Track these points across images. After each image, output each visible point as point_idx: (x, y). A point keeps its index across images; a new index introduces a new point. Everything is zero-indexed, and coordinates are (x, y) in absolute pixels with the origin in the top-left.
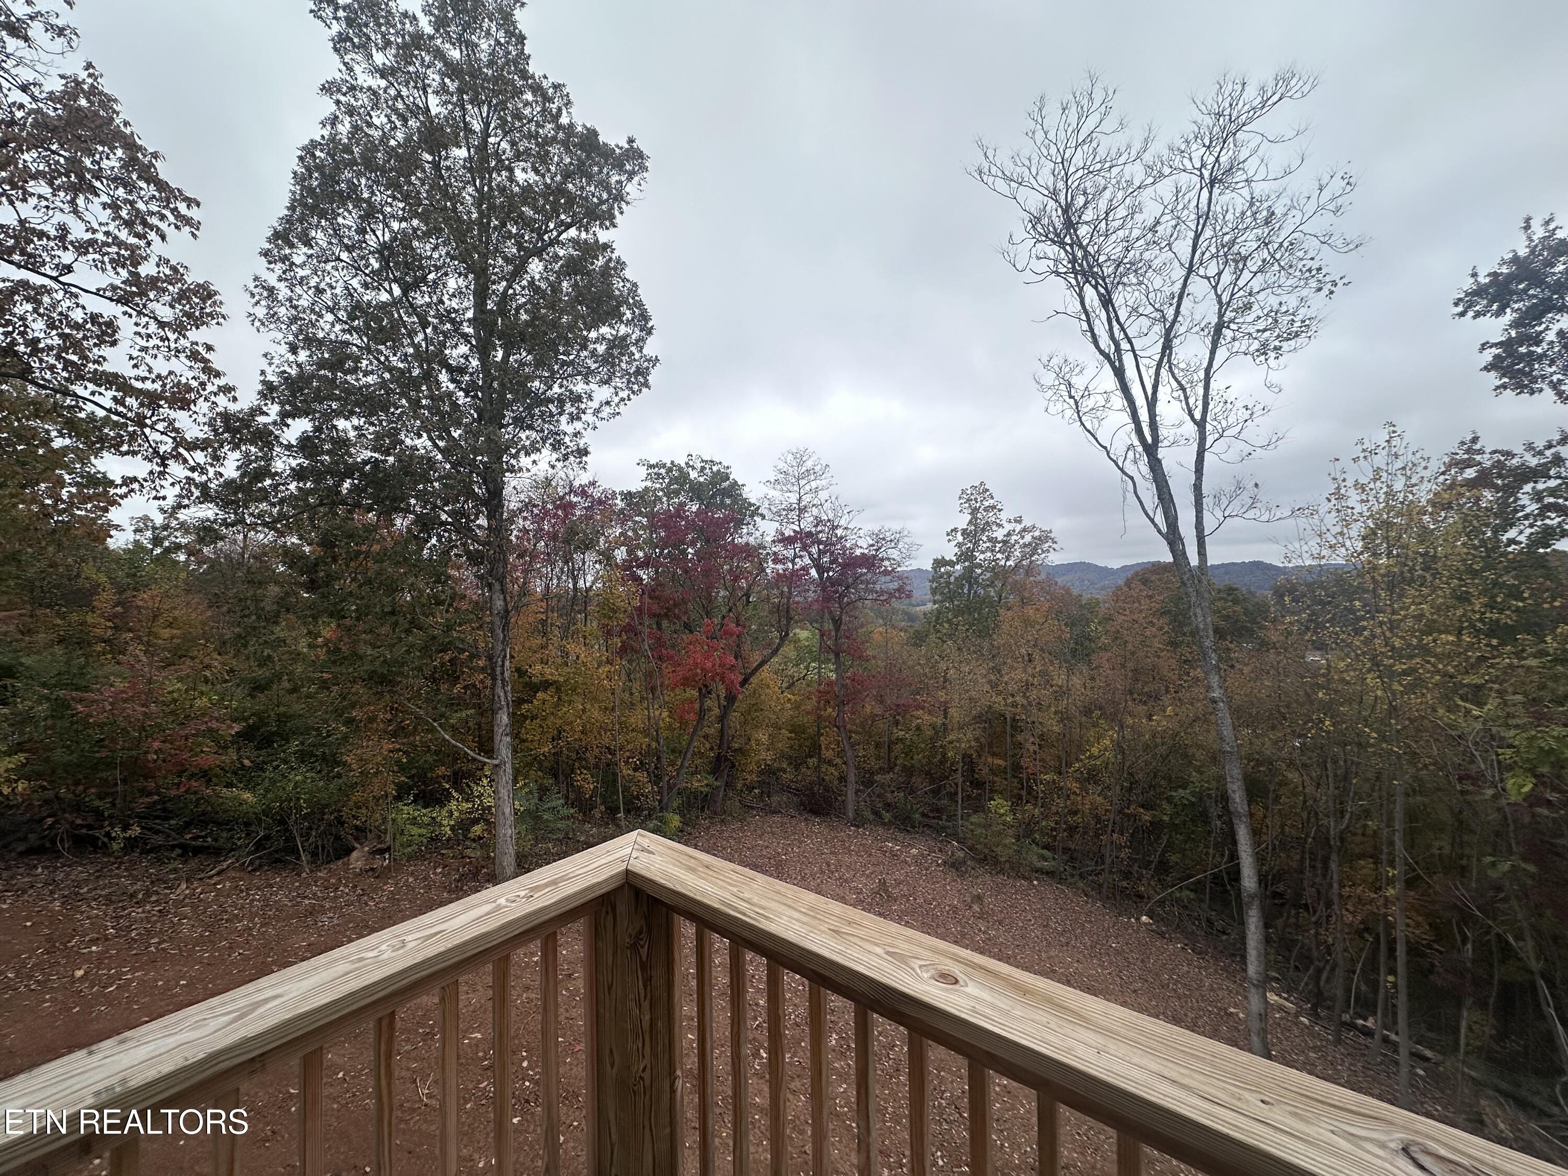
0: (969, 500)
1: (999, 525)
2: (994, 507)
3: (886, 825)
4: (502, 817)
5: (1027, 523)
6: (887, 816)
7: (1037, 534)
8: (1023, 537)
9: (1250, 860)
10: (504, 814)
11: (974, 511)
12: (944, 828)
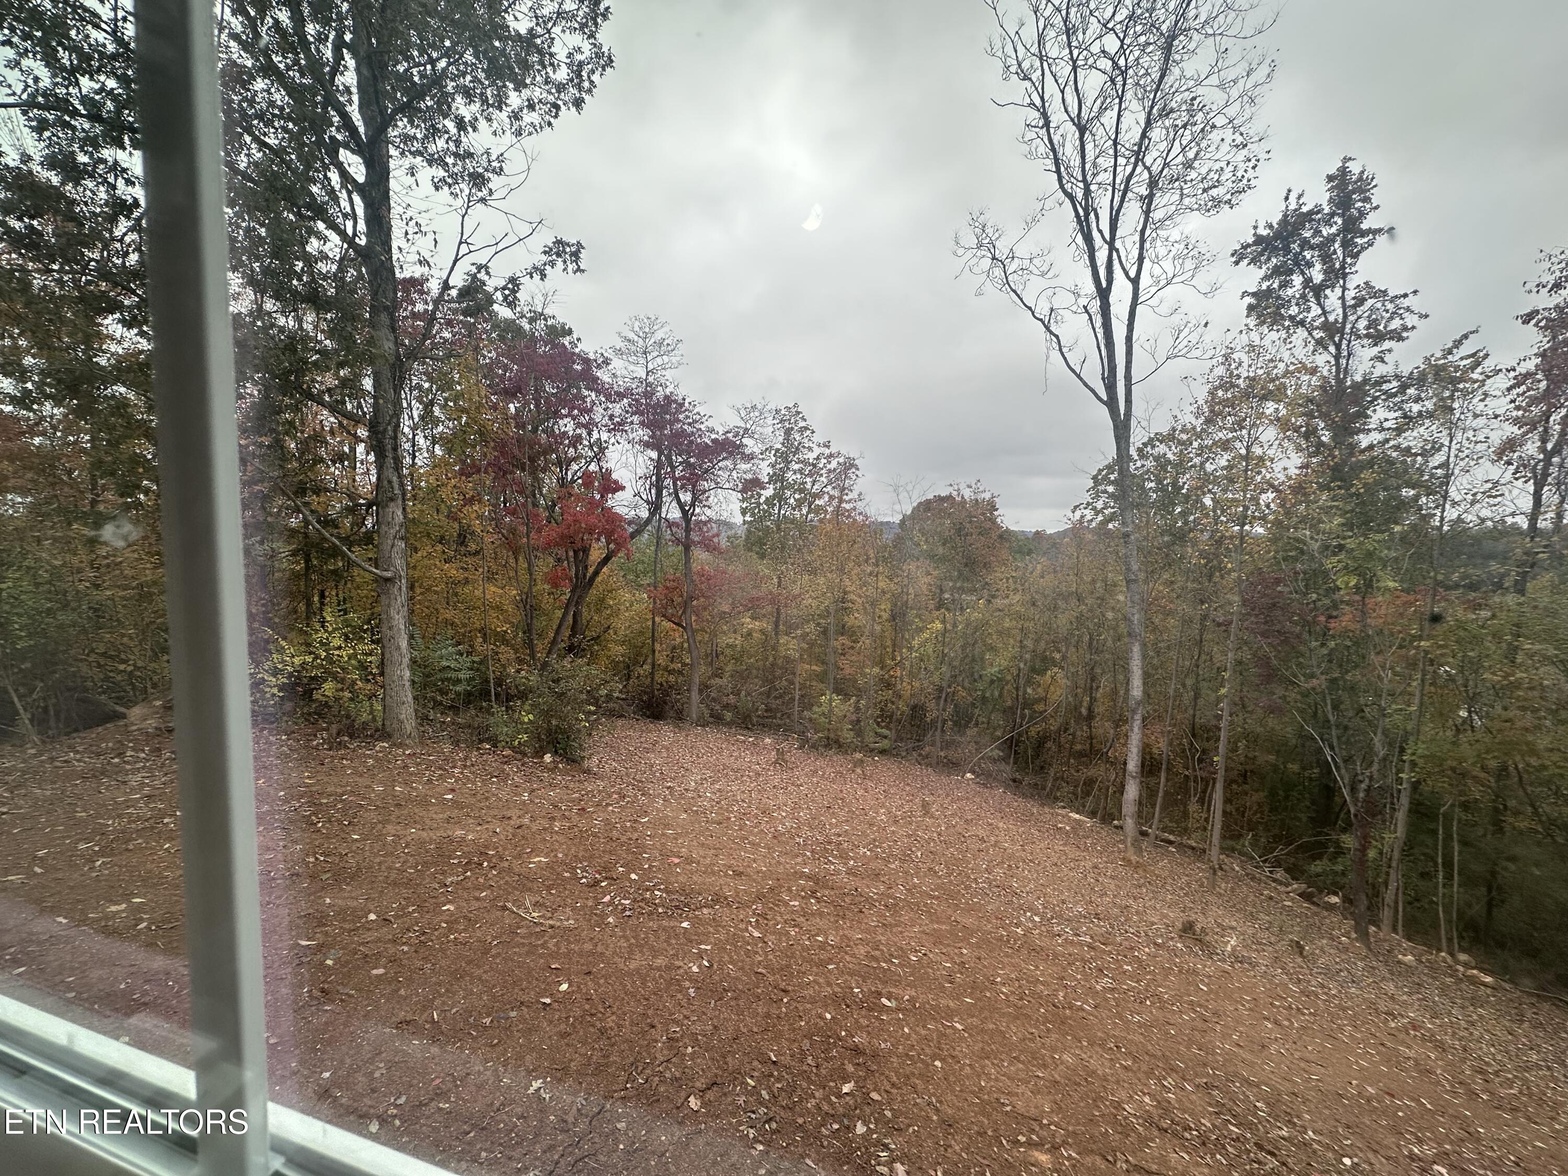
0: (782, 421)
1: (810, 449)
2: (806, 428)
3: (729, 725)
4: (396, 654)
5: (833, 450)
6: (728, 716)
7: (841, 460)
8: (830, 462)
9: (1140, 672)
10: (398, 648)
11: (788, 432)
12: (779, 726)
